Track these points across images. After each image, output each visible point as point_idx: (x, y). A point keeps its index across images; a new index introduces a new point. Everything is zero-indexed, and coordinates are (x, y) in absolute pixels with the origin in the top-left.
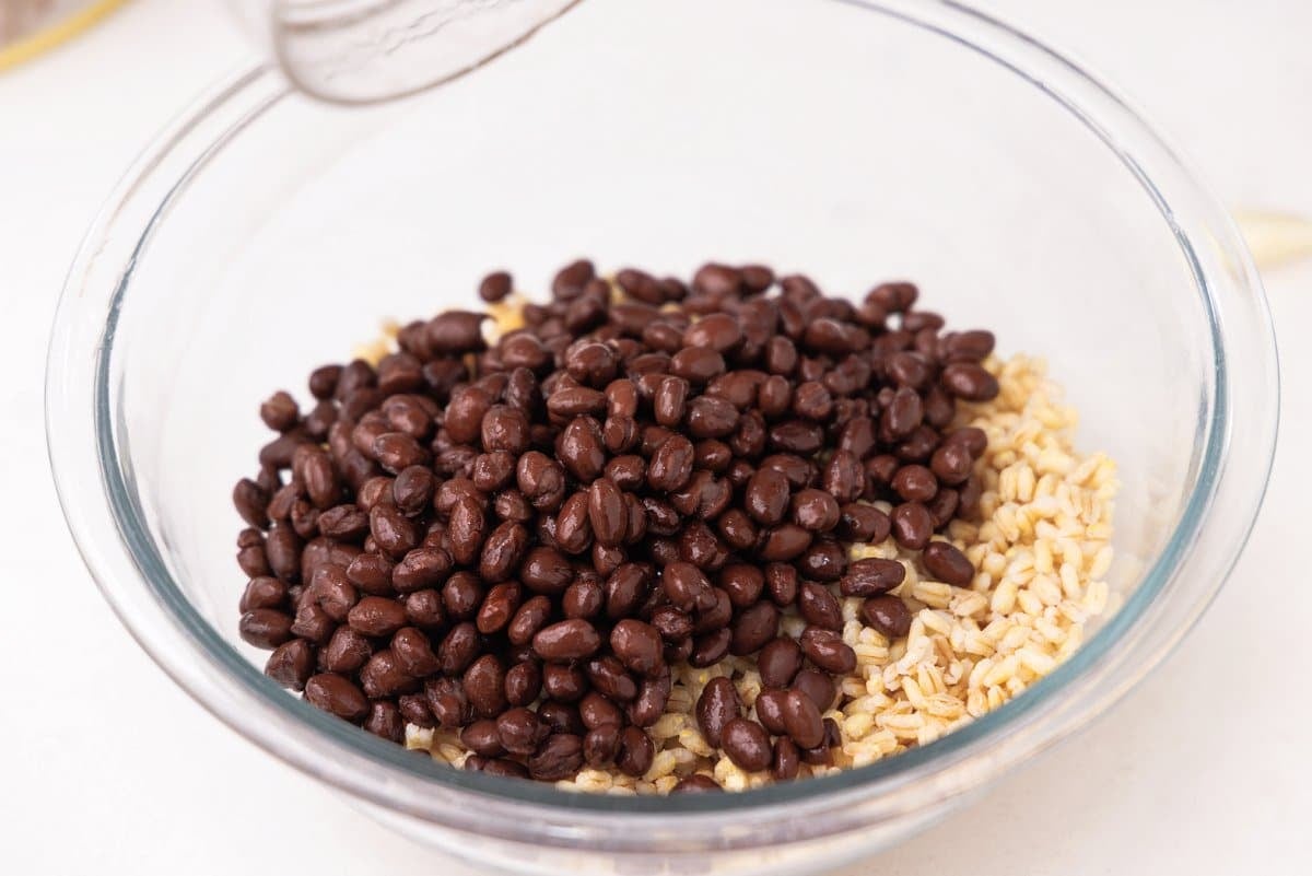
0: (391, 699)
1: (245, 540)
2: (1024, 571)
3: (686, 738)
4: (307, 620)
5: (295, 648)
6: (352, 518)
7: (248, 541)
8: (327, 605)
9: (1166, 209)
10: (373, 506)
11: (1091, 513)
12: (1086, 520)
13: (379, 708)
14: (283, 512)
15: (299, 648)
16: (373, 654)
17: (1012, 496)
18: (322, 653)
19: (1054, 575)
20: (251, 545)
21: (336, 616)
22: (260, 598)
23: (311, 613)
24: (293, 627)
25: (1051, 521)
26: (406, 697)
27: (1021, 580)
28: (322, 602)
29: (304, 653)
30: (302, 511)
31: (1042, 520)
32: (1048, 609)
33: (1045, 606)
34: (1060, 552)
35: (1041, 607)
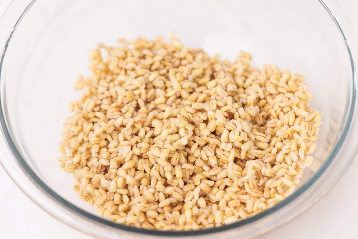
2: (288, 149)
17: (287, 123)
19: (297, 152)
27: (286, 152)
31: (296, 133)
32: (293, 163)
33: (293, 162)
34: (300, 144)
35: (291, 162)
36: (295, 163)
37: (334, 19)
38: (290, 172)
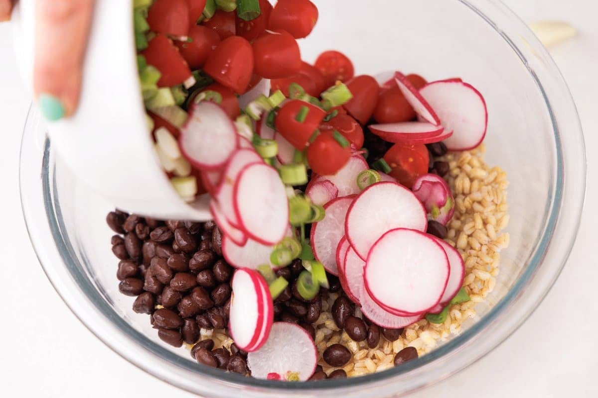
0: (193, 317)
1: (115, 242)
2: (471, 228)
3: (328, 325)
4: (150, 284)
5: (146, 297)
6: (166, 234)
7: (116, 243)
8: (159, 278)
9: (525, 61)
10: (175, 229)
11: (498, 199)
12: (496, 201)
13: (187, 322)
14: (131, 227)
15: (148, 297)
16: (183, 298)
17: (461, 192)
18: (158, 298)
19: (484, 230)
20: (118, 244)
21: (164, 282)
22: (126, 272)
23: (152, 280)
24: (144, 287)
25: (480, 203)
26: (199, 316)
27: (469, 233)
28: (157, 276)
29: (151, 300)
30: (141, 229)
31: (475, 203)
32: (483, 247)
33: (482, 245)
34: (486, 218)
35: (479, 246)
36: (485, 246)
37: (503, 35)
38: (481, 260)
